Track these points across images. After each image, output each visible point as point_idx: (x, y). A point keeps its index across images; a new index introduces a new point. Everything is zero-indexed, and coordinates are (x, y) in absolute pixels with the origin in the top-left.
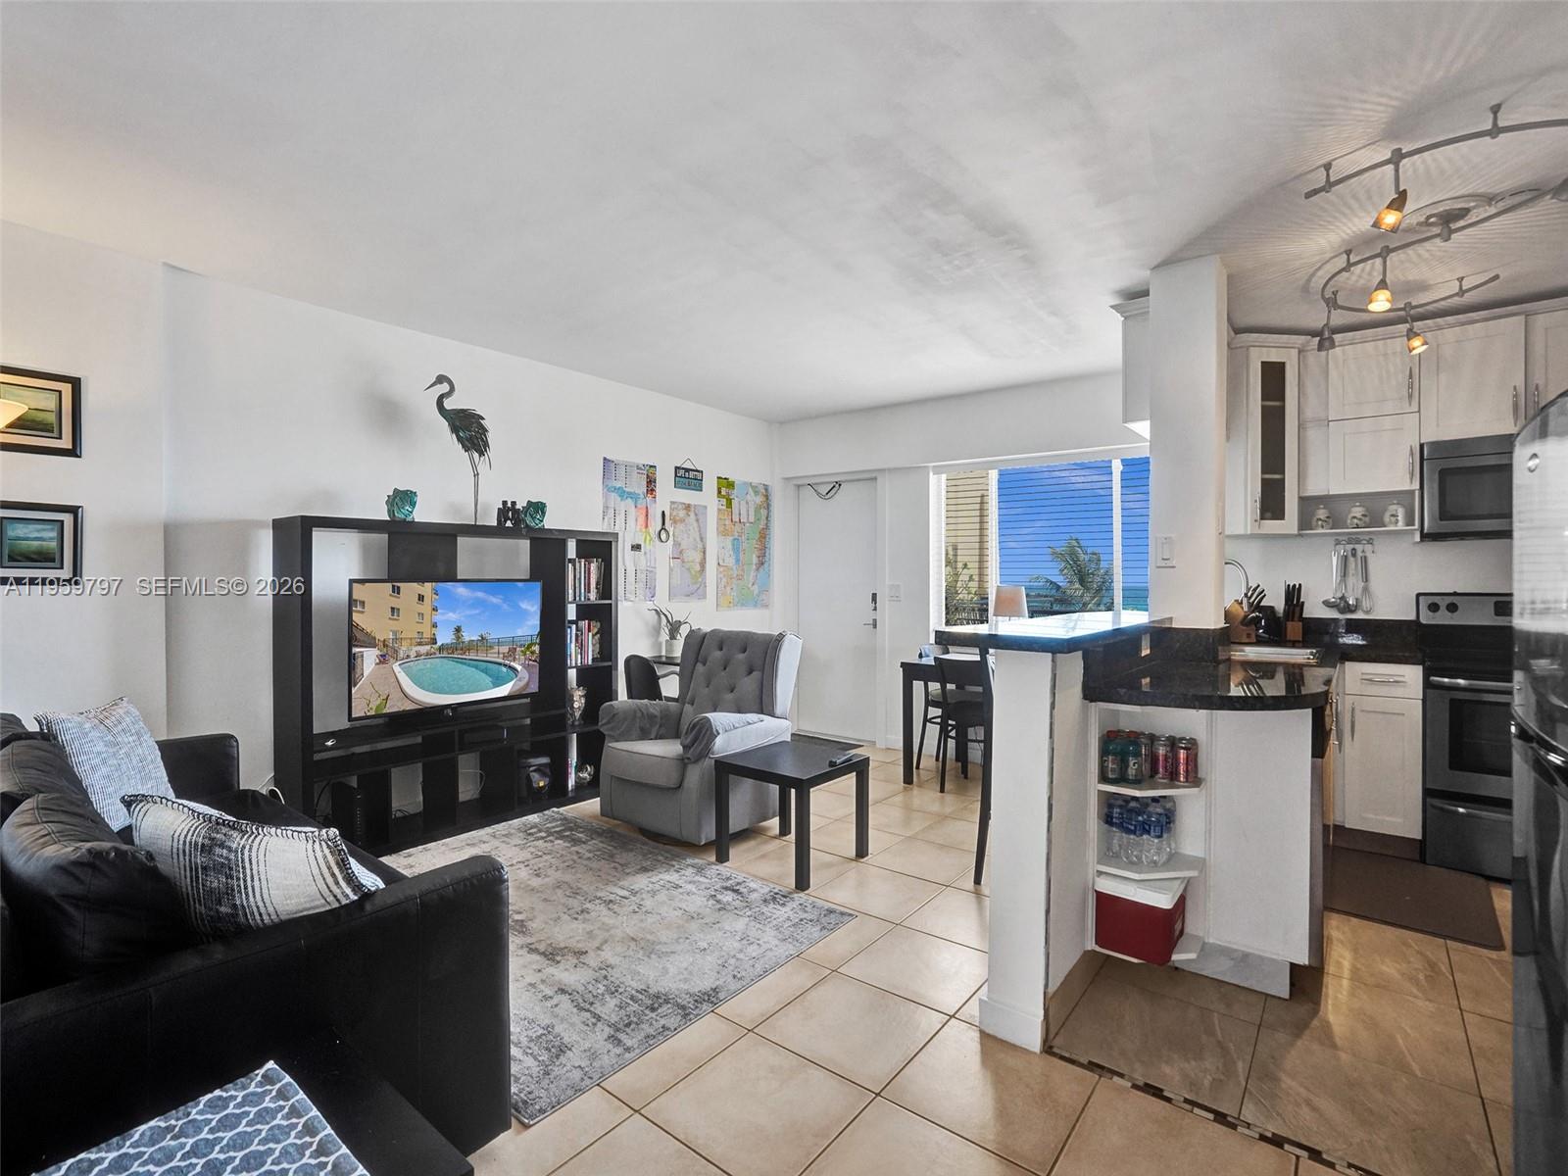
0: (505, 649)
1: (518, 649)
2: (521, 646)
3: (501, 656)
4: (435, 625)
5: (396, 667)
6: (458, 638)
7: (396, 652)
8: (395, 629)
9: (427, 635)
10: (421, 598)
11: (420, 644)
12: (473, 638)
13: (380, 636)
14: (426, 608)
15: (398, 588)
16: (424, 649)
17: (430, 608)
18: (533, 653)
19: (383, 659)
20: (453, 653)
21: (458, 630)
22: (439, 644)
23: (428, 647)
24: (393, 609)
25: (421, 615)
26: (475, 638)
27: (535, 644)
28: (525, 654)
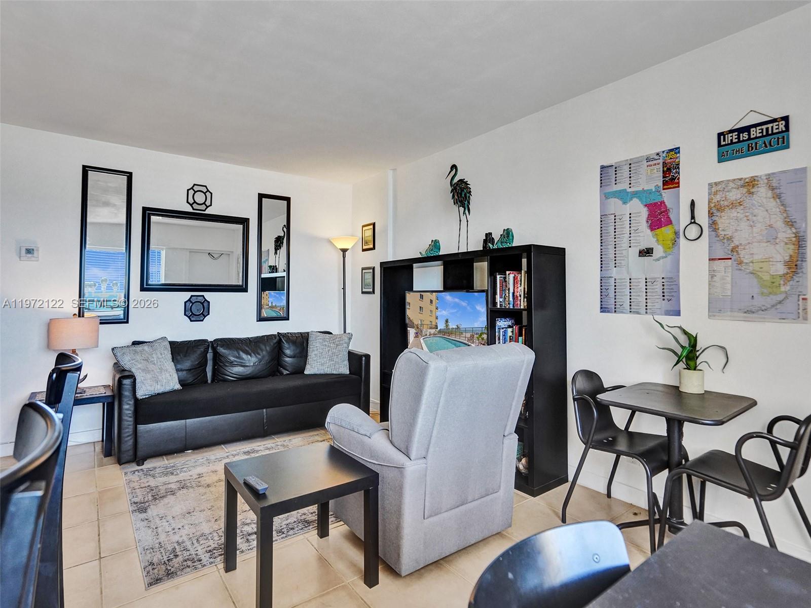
0: (468, 335)
1: (475, 336)
2: (477, 334)
3: (467, 339)
4: (437, 318)
5: (422, 341)
6: (447, 326)
7: (421, 331)
8: (421, 318)
9: (434, 323)
10: (431, 301)
11: (431, 328)
12: (454, 327)
13: (416, 323)
14: (433, 308)
15: (423, 295)
16: (433, 331)
17: (435, 308)
18: (483, 339)
19: (417, 335)
20: (444, 335)
21: (447, 321)
22: (439, 329)
23: (434, 330)
24: (420, 307)
25: (431, 311)
26: (455, 327)
27: (484, 333)
28: (479, 340)
